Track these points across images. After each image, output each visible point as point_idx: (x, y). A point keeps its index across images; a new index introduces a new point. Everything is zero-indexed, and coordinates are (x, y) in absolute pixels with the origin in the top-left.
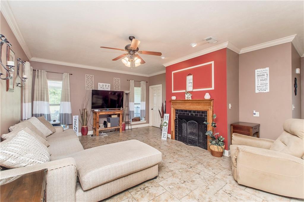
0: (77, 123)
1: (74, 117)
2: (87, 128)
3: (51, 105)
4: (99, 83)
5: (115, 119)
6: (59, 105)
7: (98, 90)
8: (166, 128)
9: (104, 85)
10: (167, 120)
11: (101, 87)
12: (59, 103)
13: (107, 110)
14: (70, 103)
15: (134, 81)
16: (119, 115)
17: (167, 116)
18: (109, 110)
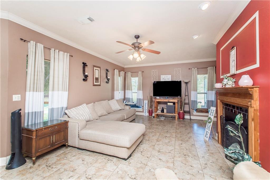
0: (147, 106)
1: (145, 101)
2: (152, 110)
3: (133, 93)
4: (161, 76)
5: (170, 106)
6: (137, 93)
7: (161, 81)
8: (210, 125)
9: (166, 77)
10: (212, 115)
11: (163, 79)
12: (137, 92)
13: (166, 98)
14: (142, 91)
15: (197, 68)
16: (174, 103)
17: (214, 110)
18: (167, 98)
